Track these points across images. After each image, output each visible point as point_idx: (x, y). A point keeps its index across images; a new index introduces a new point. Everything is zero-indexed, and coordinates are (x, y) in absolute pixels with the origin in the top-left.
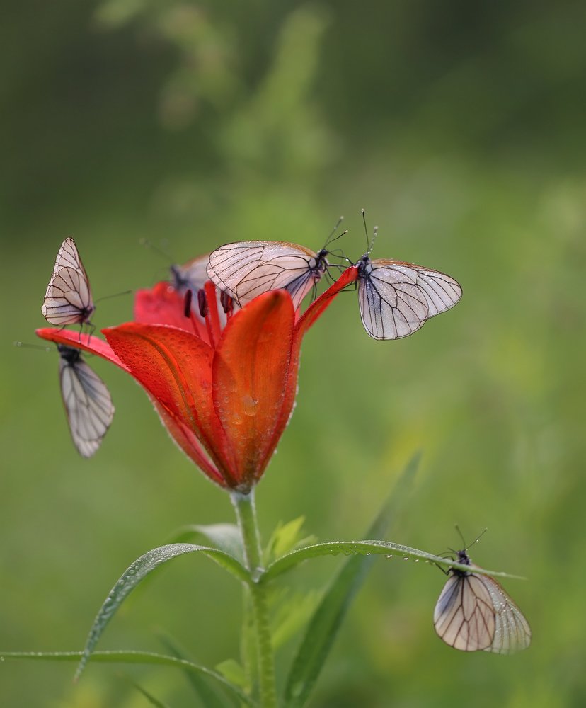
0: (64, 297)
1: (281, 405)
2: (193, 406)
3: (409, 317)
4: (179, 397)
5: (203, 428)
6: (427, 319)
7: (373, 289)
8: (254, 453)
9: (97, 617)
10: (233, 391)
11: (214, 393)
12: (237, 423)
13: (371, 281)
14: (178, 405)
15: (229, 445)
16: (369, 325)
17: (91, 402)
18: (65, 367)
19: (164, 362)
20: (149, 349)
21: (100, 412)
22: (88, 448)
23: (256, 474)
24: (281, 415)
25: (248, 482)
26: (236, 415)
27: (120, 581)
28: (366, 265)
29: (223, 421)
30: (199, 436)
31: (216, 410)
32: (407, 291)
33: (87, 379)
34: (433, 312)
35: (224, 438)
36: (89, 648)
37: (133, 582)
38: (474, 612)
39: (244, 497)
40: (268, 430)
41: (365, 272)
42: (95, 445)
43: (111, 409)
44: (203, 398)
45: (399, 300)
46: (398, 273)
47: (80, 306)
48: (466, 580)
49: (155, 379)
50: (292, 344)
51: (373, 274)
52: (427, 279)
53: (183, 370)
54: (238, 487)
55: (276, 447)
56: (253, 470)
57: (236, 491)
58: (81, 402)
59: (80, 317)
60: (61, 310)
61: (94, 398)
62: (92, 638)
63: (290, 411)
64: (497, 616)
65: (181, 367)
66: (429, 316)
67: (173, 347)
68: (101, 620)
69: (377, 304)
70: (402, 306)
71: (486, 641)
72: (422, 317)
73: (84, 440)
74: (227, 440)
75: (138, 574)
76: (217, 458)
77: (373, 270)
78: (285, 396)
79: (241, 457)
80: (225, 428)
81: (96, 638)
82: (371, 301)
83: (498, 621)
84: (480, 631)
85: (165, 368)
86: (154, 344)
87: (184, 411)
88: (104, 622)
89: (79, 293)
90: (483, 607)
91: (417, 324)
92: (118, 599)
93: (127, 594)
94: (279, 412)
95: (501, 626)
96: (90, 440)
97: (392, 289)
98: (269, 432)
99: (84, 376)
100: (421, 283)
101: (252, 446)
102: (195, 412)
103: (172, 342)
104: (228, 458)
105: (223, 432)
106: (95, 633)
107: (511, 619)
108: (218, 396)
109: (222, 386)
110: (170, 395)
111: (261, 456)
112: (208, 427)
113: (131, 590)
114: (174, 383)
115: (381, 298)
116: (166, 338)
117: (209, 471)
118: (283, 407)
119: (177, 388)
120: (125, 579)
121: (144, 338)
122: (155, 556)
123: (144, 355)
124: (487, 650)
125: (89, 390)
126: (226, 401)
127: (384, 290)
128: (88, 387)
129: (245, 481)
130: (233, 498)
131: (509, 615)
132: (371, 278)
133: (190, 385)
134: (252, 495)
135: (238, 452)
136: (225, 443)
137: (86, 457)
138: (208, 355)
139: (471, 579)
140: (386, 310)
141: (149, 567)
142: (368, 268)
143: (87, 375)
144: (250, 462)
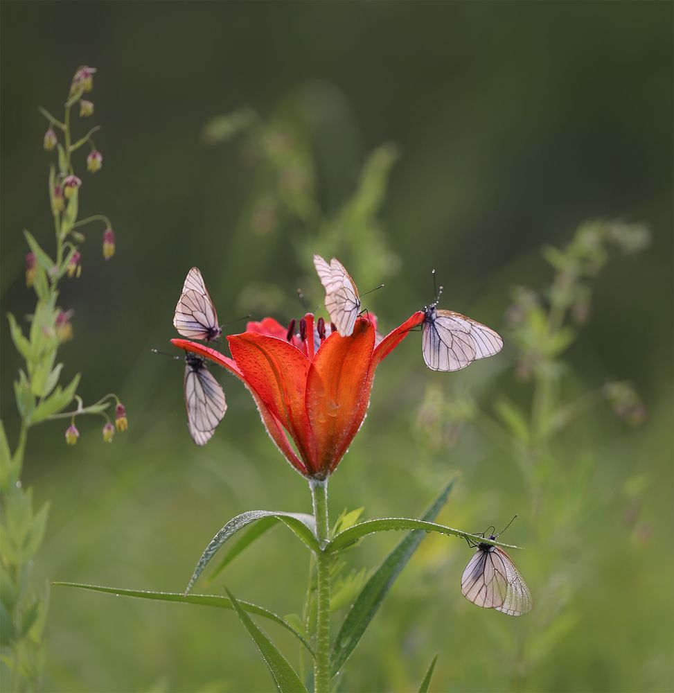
0: (192, 315)
1: (356, 412)
2: (289, 406)
3: (460, 357)
4: (278, 399)
5: (295, 424)
6: (474, 360)
7: (435, 331)
8: (332, 447)
9: (204, 553)
10: (322, 396)
11: (307, 396)
12: (321, 422)
13: (434, 326)
14: (277, 404)
15: (313, 439)
16: (428, 358)
17: (208, 400)
18: (190, 372)
19: (271, 370)
20: (260, 358)
21: (215, 408)
22: (201, 437)
23: (331, 465)
24: (355, 422)
25: (324, 471)
26: (321, 416)
27: (222, 530)
28: (432, 313)
29: (312, 419)
30: (291, 430)
31: (307, 410)
32: (461, 337)
33: (207, 382)
34: (479, 356)
35: (310, 434)
36: (196, 573)
37: (233, 530)
38: (492, 580)
39: (320, 483)
40: (345, 430)
41: (431, 318)
42: (209, 435)
43: (224, 407)
44: (297, 400)
45: (454, 343)
46: (455, 323)
47: (208, 326)
48: (489, 555)
49: (261, 383)
50: (370, 365)
51: (437, 321)
52: (478, 330)
53: (284, 376)
54: (316, 475)
55: (348, 447)
56: (329, 462)
57: (314, 478)
58: (200, 400)
59: (207, 335)
60: (189, 325)
61: (211, 397)
62: (200, 566)
63: (362, 420)
64: (509, 585)
65: (283, 373)
66: (476, 359)
67: (280, 357)
68: (207, 555)
69: (437, 344)
70: (456, 348)
71: (499, 603)
72: (470, 358)
73: (199, 431)
74: (312, 435)
75: (237, 526)
76: (303, 450)
77: (437, 317)
78: (360, 406)
79: (322, 450)
80: (312, 424)
81: (203, 567)
82: (432, 340)
83: (509, 589)
84: (495, 595)
85: (271, 375)
86: (265, 354)
87: (281, 408)
88: (209, 557)
89: (205, 315)
90: (499, 577)
91: (466, 363)
92: (221, 541)
93: (228, 538)
94: (354, 417)
95: (511, 593)
96: (204, 431)
97: (449, 334)
98: (345, 432)
99: (205, 379)
100: (473, 333)
101: (331, 441)
102: (290, 410)
103: (280, 353)
104: (311, 451)
105: (309, 429)
106: (201, 563)
107: (519, 589)
108: (310, 399)
109: (314, 392)
110: (271, 397)
111: (337, 451)
112: (299, 423)
113: (231, 535)
114: (276, 387)
115: (440, 339)
116: (274, 348)
117: (295, 462)
118: (357, 415)
119: (278, 391)
120: (227, 529)
121: (258, 347)
122: (250, 515)
123: (256, 363)
124: (498, 609)
125: (208, 392)
126: (315, 403)
127: (443, 334)
128: (208, 389)
129: (322, 470)
130: (311, 484)
131: (518, 586)
132: (435, 323)
133: (289, 388)
134: (326, 483)
135: (320, 446)
136: (310, 438)
137: (199, 446)
138: (305, 366)
139: (493, 555)
140: (443, 348)
141: (245, 522)
142: (434, 316)
143: (207, 379)
144: (328, 455)
